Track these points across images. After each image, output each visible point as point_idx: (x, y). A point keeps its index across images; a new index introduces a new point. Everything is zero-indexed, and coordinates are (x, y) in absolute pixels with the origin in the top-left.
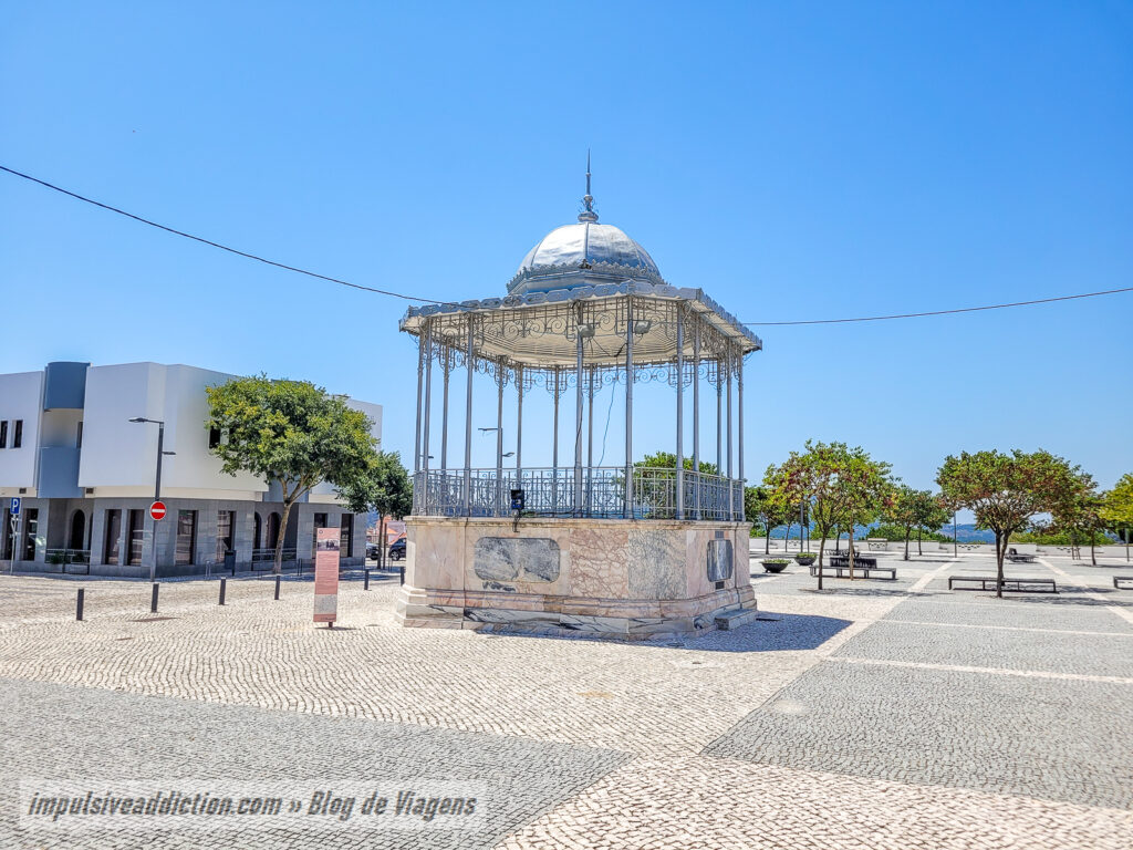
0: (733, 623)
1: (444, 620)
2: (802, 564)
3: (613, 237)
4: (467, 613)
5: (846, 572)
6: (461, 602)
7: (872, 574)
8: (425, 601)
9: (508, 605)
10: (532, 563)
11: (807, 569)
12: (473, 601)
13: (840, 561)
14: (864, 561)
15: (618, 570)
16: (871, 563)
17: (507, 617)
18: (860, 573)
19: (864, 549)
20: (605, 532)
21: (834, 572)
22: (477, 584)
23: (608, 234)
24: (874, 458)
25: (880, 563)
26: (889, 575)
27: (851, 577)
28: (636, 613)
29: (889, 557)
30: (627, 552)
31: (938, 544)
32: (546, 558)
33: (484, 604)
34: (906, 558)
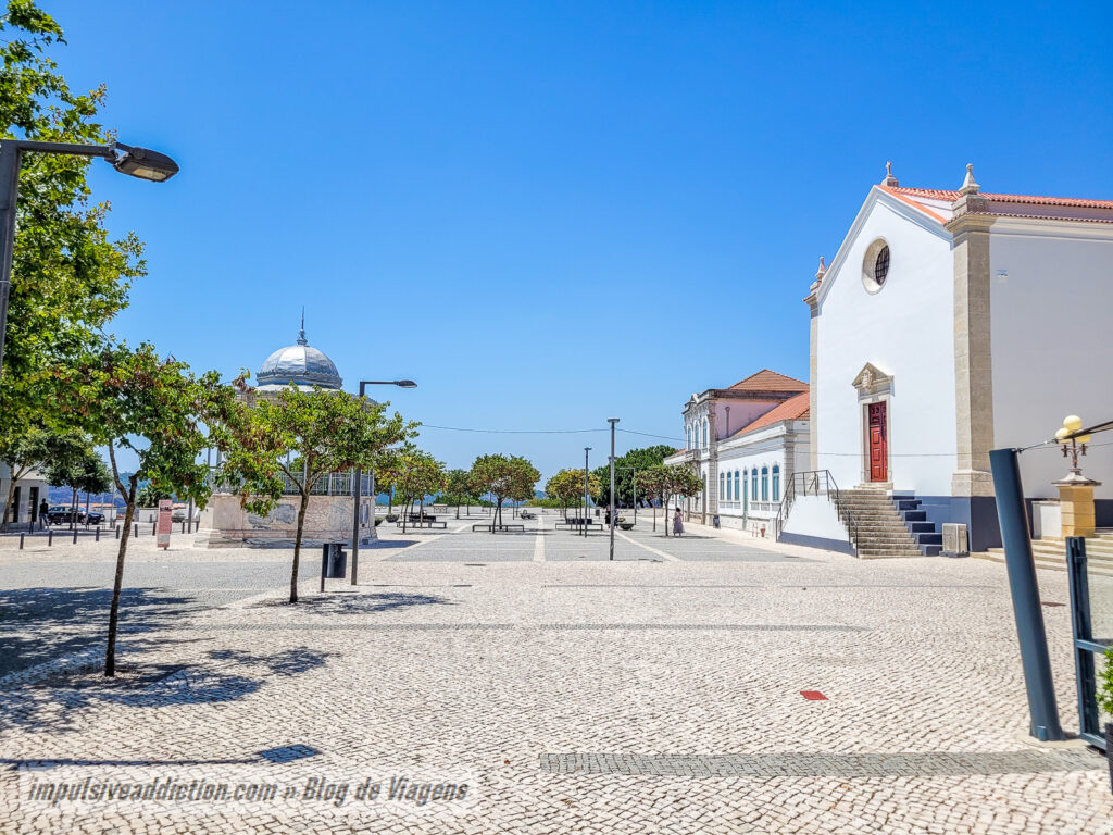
0: (370, 542)
1: (232, 545)
2: (390, 521)
3: (318, 356)
4: (244, 540)
5: (418, 525)
6: (241, 535)
7: (433, 525)
8: (219, 536)
9: (267, 535)
10: (280, 516)
11: (395, 524)
12: (247, 535)
13: (414, 518)
14: (429, 517)
15: (324, 518)
16: (433, 518)
17: (267, 541)
18: (425, 525)
19: (430, 511)
20: (319, 502)
21: (411, 524)
22: (250, 527)
23: (315, 352)
24: (437, 459)
25: (438, 519)
26: (442, 525)
27: (421, 527)
28: (331, 536)
29: (447, 516)
30: (329, 510)
31: (481, 508)
32: (287, 513)
33: (254, 535)
34: (457, 517)
